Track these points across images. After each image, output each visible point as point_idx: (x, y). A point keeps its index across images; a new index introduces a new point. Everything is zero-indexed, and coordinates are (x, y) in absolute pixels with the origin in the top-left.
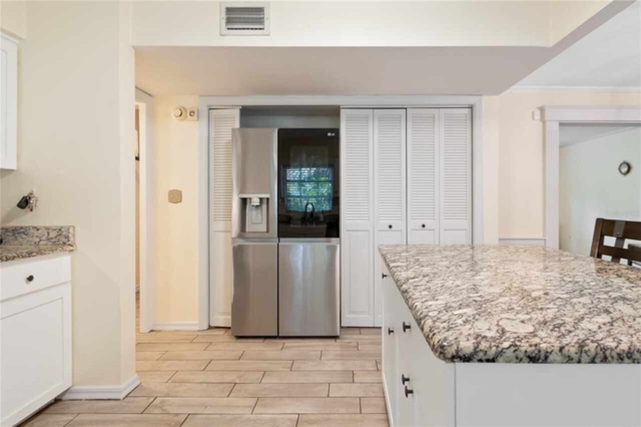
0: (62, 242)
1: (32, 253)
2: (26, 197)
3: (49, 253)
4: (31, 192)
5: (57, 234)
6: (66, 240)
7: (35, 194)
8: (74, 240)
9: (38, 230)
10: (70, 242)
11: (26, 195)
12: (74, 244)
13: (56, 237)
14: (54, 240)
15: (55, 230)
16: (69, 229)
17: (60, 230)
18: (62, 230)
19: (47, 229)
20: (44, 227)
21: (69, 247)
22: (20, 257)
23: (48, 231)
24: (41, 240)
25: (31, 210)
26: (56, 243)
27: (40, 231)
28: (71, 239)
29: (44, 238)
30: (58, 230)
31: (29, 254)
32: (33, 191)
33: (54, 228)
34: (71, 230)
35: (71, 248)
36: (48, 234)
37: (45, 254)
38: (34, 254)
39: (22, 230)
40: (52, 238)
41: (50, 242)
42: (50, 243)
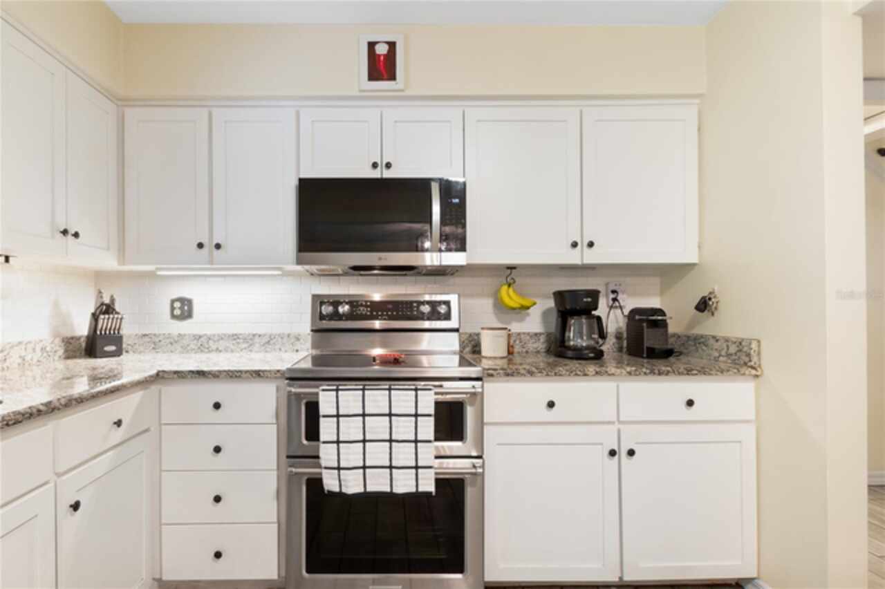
0: (742, 362)
1: (692, 370)
2: (706, 297)
3: (716, 374)
4: (711, 290)
5: (737, 349)
6: (747, 359)
7: (716, 293)
8: (759, 359)
9: (717, 341)
10: (752, 363)
11: (706, 294)
12: (760, 366)
13: (736, 354)
14: (734, 357)
15: (735, 343)
16: (750, 344)
17: (740, 343)
18: (743, 343)
19: (727, 340)
20: (723, 337)
21: (750, 369)
22: (676, 373)
23: (727, 343)
24: (720, 356)
25: (713, 314)
26: (736, 361)
27: (719, 343)
28: (755, 359)
29: (723, 353)
30: (737, 344)
31: (689, 371)
32: (714, 290)
33: (734, 340)
34: (754, 345)
35: (754, 372)
36: (728, 346)
37: (710, 374)
38: (695, 372)
39: (702, 340)
40: (731, 355)
41: (729, 358)
42: (729, 361)
